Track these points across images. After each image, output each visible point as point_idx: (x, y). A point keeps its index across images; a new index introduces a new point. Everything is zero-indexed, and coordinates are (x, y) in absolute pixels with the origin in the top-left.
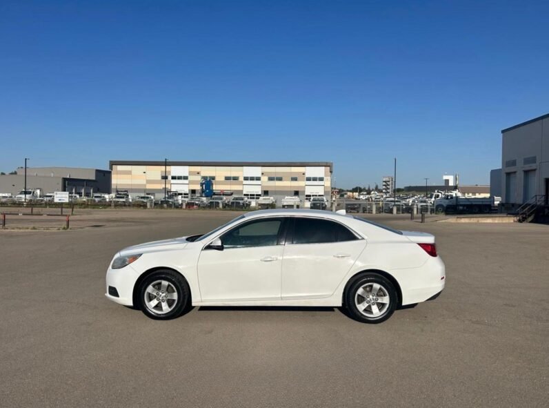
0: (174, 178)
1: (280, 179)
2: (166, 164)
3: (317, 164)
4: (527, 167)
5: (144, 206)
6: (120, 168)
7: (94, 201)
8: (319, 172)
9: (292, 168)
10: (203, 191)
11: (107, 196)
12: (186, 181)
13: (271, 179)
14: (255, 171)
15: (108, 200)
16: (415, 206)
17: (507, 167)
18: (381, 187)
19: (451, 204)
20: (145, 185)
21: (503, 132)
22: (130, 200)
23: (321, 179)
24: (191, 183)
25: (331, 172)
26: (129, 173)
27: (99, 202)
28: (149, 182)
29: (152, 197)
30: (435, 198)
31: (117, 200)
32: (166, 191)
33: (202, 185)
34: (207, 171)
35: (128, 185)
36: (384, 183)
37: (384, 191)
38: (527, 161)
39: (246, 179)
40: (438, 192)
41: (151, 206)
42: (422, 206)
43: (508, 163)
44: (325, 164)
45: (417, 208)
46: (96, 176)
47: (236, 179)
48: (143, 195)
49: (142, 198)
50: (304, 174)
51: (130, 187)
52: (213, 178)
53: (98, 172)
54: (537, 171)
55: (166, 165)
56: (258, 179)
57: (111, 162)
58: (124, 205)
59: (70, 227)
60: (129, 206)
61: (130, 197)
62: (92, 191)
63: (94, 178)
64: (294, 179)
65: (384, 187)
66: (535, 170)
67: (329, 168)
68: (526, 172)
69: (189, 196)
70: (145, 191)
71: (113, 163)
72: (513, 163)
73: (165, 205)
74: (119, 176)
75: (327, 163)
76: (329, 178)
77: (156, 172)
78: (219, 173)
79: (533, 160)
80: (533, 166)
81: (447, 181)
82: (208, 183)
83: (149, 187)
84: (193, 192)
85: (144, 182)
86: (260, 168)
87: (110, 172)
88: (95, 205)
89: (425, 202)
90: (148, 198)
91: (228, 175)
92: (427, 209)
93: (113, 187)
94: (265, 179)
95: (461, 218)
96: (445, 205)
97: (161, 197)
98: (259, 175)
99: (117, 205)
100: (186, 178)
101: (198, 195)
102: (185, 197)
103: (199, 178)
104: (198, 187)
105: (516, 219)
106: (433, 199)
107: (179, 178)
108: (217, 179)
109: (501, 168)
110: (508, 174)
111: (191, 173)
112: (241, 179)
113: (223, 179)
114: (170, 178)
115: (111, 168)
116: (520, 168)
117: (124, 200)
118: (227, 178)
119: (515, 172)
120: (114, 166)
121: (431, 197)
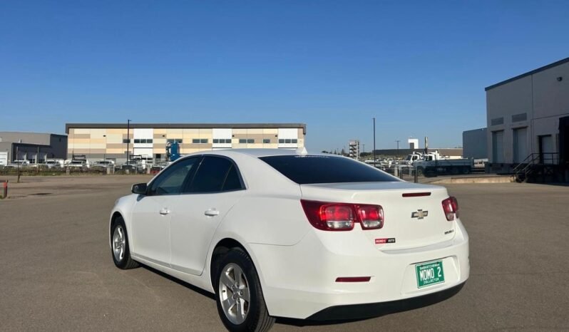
0: (137, 141)
1: (251, 141)
2: (129, 126)
3: (290, 126)
4: (517, 125)
5: (104, 172)
6: (77, 131)
7: (47, 167)
8: (292, 133)
9: (265, 130)
10: (168, 155)
11: (61, 162)
12: (150, 145)
13: (242, 141)
14: (225, 133)
15: (62, 166)
16: (396, 168)
17: (492, 125)
18: (347, 151)
19: (430, 165)
20: (105, 150)
21: (487, 89)
22: (88, 166)
23: (295, 141)
24: (156, 146)
25: (304, 134)
26: (88, 136)
27: (53, 168)
28: (109, 146)
29: (113, 162)
30: (413, 159)
31: (72, 165)
32: (129, 155)
33: (167, 148)
34: (174, 134)
35: (86, 150)
36: (351, 147)
37: (351, 155)
38: (516, 118)
39: (215, 141)
40: (416, 154)
41: (111, 171)
42: (403, 168)
43: (493, 121)
44: (298, 126)
45: (398, 170)
46: (51, 141)
47: (204, 141)
48: (102, 160)
49: (101, 163)
50: (276, 136)
51: (88, 152)
52: (180, 141)
53: (53, 136)
54: (529, 129)
55: (128, 128)
56: (229, 141)
57: (67, 125)
58: (81, 171)
59: (8, 196)
60: (87, 172)
61: (87, 162)
62: (45, 157)
63: (48, 144)
64: (267, 141)
65: (351, 151)
66: (526, 127)
67: (302, 130)
68: (515, 130)
69: (154, 160)
70: (105, 155)
71: (69, 127)
72: (501, 121)
73: (128, 171)
74: (76, 140)
75: (300, 124)
76: (303, 140)
77: (117, 136)
78: (187, 136)
79: (523, 117)
80: (523, 123)
81: (412, 144)
82: (174, 146)
83: (110, 151)
84: (158, 156)
85: (104, 147)
86: (230, 130)
87: (67, 137)
88: (47, 172)
89: (405, 163)
90: (108, 163)
91: (197, 137)
92: (408, 171)
93: (69, 152)
94: (235, 141)
95: (456, 178)
96: (424, 167)
97: (123, 161)
98: (230, 137)
99: (73, 171)
100: (150, 141)
101: (163, 159)
102: (148, 162)
103: (164, 141)
104: (163, 151)
105: (512, 179)
106: (411, 161)
107: (143, 141)
108: (184, 142)
109: (486, 127)
110: (495, 133)
111: (156, 136)
112: (210, 141)
113: (191, 142)
114: (132, 141)
115: (68, 132)
116: (508, 125)
117: (81, 165)
118: (195, 141)
119: (502, 131)
120: (70, 129)
121: (409, 159)
